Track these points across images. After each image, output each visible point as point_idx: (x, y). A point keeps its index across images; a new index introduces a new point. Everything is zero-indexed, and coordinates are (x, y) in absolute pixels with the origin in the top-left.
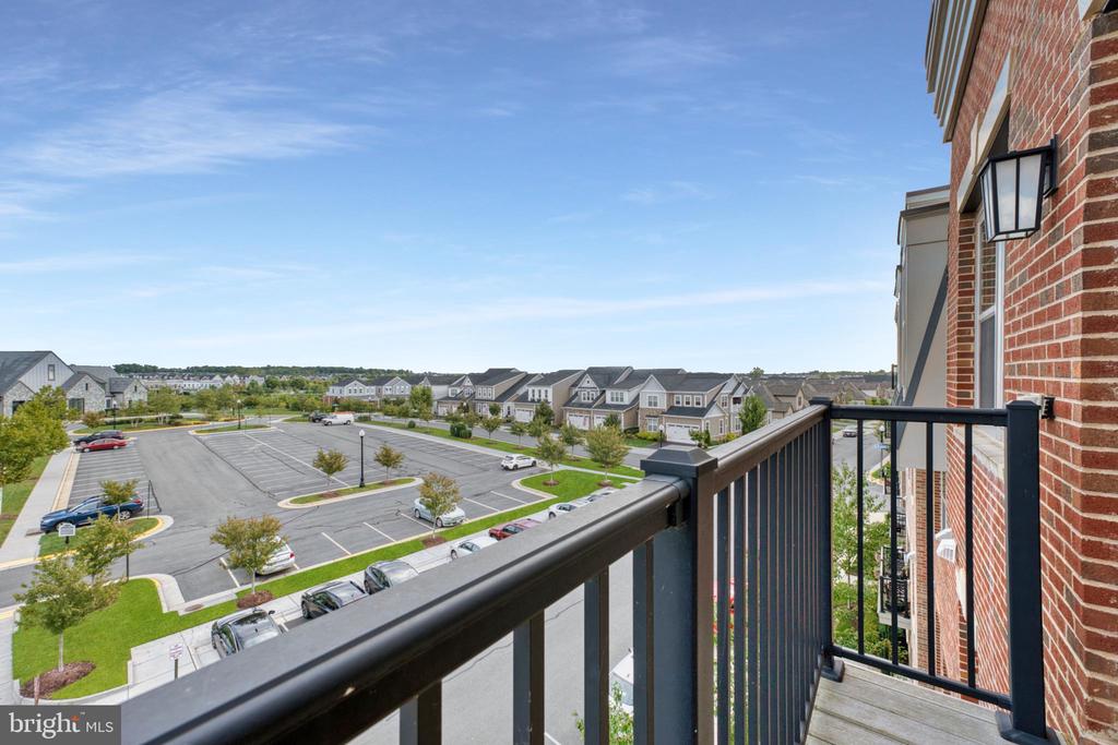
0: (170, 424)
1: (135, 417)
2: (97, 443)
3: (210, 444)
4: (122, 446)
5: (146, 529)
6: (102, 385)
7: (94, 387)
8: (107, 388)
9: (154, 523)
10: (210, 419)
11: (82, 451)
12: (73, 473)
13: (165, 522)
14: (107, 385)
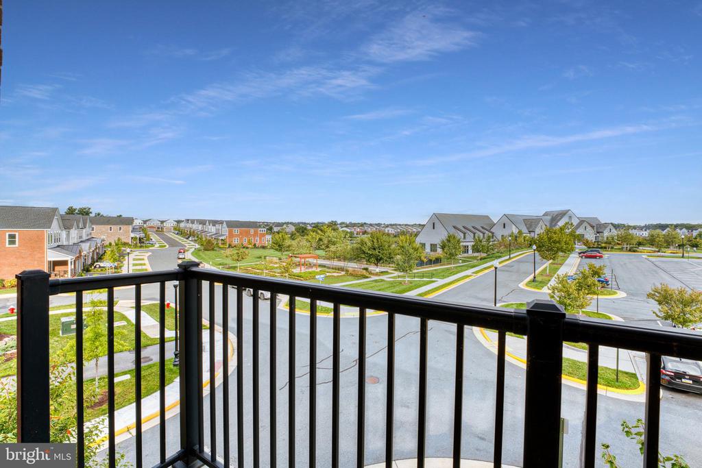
0: (630, 250)
1: (609, 245)
2: (589, 254)
3: (657, 263)
4: (601, 257)
5: (610, 294)
6: (593, 227)
7: (589, 228)
8: (595, 230)
9: (615, 293)
10: (659, 251)
11: (582, 257)
12: (577, 265)
13: (621, 295)
14: (595, 228)
